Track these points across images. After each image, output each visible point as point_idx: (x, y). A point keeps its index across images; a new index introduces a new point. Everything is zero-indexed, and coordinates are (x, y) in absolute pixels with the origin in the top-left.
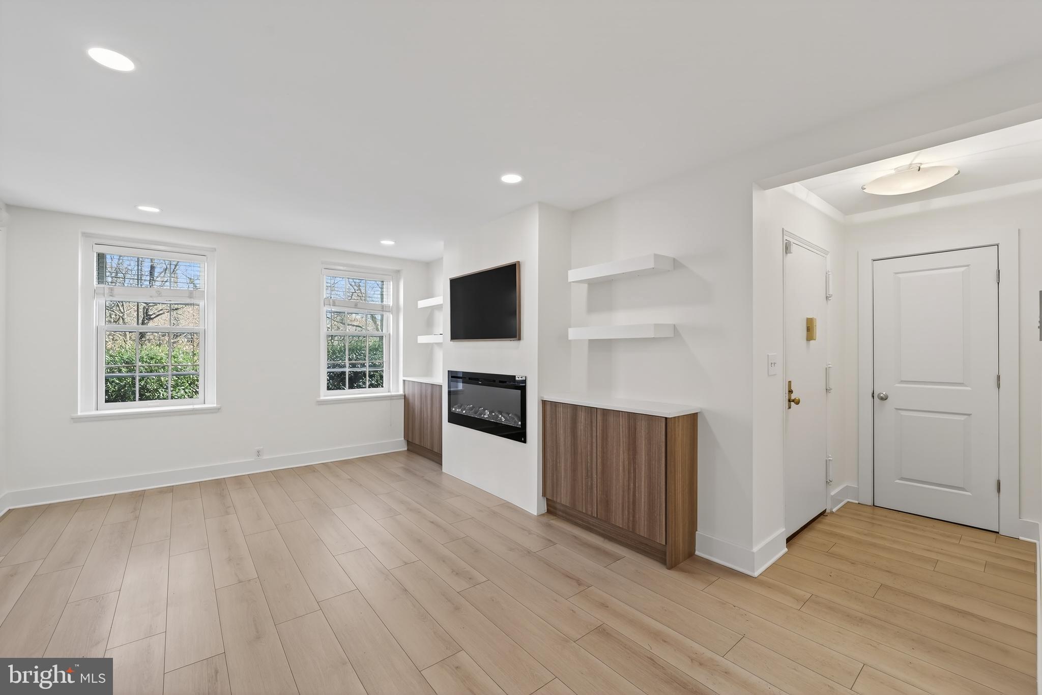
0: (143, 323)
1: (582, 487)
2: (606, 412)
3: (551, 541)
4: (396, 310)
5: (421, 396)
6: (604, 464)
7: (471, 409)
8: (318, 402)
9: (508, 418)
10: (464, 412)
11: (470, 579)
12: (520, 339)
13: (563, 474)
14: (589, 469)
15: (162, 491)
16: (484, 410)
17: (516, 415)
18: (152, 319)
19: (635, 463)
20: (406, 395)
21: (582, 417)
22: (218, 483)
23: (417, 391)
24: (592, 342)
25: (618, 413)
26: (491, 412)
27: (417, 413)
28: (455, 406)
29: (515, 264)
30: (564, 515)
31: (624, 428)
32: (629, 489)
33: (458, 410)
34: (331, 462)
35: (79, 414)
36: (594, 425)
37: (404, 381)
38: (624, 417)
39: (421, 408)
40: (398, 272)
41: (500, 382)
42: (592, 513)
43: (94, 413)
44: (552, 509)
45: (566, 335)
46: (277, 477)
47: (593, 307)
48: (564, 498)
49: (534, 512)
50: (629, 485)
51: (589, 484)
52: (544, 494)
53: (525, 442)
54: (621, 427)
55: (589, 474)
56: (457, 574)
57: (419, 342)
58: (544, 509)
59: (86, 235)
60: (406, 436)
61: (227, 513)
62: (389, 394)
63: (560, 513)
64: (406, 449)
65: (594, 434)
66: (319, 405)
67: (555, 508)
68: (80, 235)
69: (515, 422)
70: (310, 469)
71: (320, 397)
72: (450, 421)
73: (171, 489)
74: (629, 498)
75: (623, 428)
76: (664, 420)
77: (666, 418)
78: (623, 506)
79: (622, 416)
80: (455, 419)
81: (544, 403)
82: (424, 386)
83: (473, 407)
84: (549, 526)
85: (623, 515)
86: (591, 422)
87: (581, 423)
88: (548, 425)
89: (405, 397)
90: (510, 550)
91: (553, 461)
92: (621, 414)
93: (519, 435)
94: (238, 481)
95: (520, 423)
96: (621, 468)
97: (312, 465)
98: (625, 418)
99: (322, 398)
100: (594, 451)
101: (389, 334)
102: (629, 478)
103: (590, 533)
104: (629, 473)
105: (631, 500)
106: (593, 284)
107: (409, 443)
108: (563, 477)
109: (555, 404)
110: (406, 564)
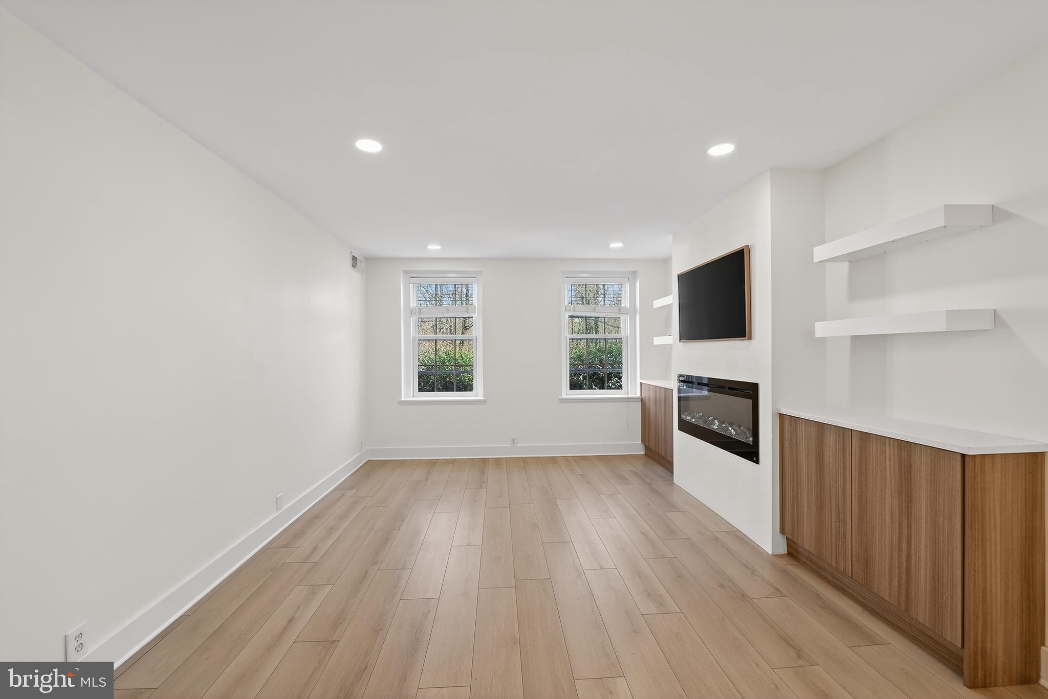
0: (463, 333)
1: (831, 532)
2: (865, 437)
3: (779, 590)
4: (632, 312)
5: (656, 400)
6: (862, 509)
7: (701, 418)
8: (560, 400)
9: (739, 431)
10: (693, 420)
11: (661, 604)
12: (750, 338)
13: (805, 510)
14: (841, 510)
15: (448, 462)
16: (713, 420)
17: (748, 429)
18: (468, 329)
19: (909, 514)
20: (643, 398)
21: (830, 439)
22: (484, 461)
23: (652, 395)
24: (857, 340)
25: (882, 440)
26: (721, 423)
27: (652, 418)
28: (686, 413)
29: (743, 249)
30: (809, 563)
31: (892, 462)
32: (900, 550)
33: (687, 418)
34: (572, 456)
35: (403, 399)
36: (847, 452)
37: (641, 383)
38: (892, 446)
39: (656, 413)
40: (635, 273)
41: (730, 388)
42: (845, 569)
43: (412, 399)
44: (793, 552)
45: (813, 332)
46: (524, 463)
47: (855, 292)
48: (807, 543)
49: (769, 549)
50: (900, 544)
51: (841, 530)
52: (783, 531)
53: (757, 462)
54: (888, 459)
55: (841, 516)
56: (648, 595)
57: (655, 344)
58: (783, 549)
59: (406, 272)
60: (643, 441)
61: (481, 487)
62: (626, 396)
63: (804, 560)
64: (644, 453)
65: (848, 465)
66: (561, 402)
67: (797, 551)
68: (401, 273)
69: (747, 437)
70: (553, 460)
71: (562, 396)
72: (680, 429)
73: (453, 462)
74: (899, 563)
75: (890, 461)
76: (959, 458)
77: (963, 456)
78: (890, 572)
79: (890, 443)
80: (685, 427)
81: (782, 416)
82: (658, 389)
83: (703, 415)
84: (785, 572)
85: (891, 585)
86: (844, 448)
87: (830, 448)
88: (786, 444)
89: (642, 401)
90: (719, 586)
91: (793, 491)
92: (887, 443)
93: (750, 452)
94: (498, 462)
95: (751, 439)
96: (888, 518)
97: (555, 457)
98: (894, 447)
99: (564, 396)
100: (848, 487)
101: (627, 336)
102: (900, 533)
103: (842, 595)
104: (900, 525)
105: (904, 566)
106: (856, 260)
107: (647, 448)
108: (805, 513)
109: (795, 420)
110: (602, 568)
